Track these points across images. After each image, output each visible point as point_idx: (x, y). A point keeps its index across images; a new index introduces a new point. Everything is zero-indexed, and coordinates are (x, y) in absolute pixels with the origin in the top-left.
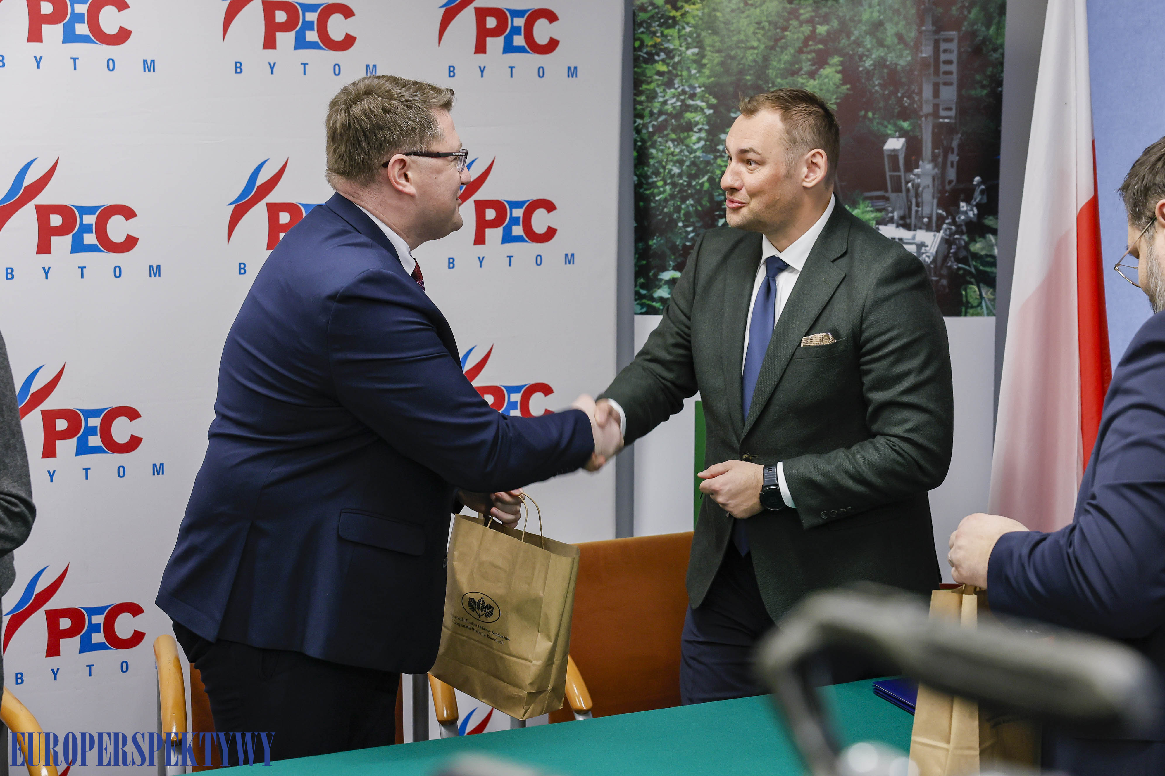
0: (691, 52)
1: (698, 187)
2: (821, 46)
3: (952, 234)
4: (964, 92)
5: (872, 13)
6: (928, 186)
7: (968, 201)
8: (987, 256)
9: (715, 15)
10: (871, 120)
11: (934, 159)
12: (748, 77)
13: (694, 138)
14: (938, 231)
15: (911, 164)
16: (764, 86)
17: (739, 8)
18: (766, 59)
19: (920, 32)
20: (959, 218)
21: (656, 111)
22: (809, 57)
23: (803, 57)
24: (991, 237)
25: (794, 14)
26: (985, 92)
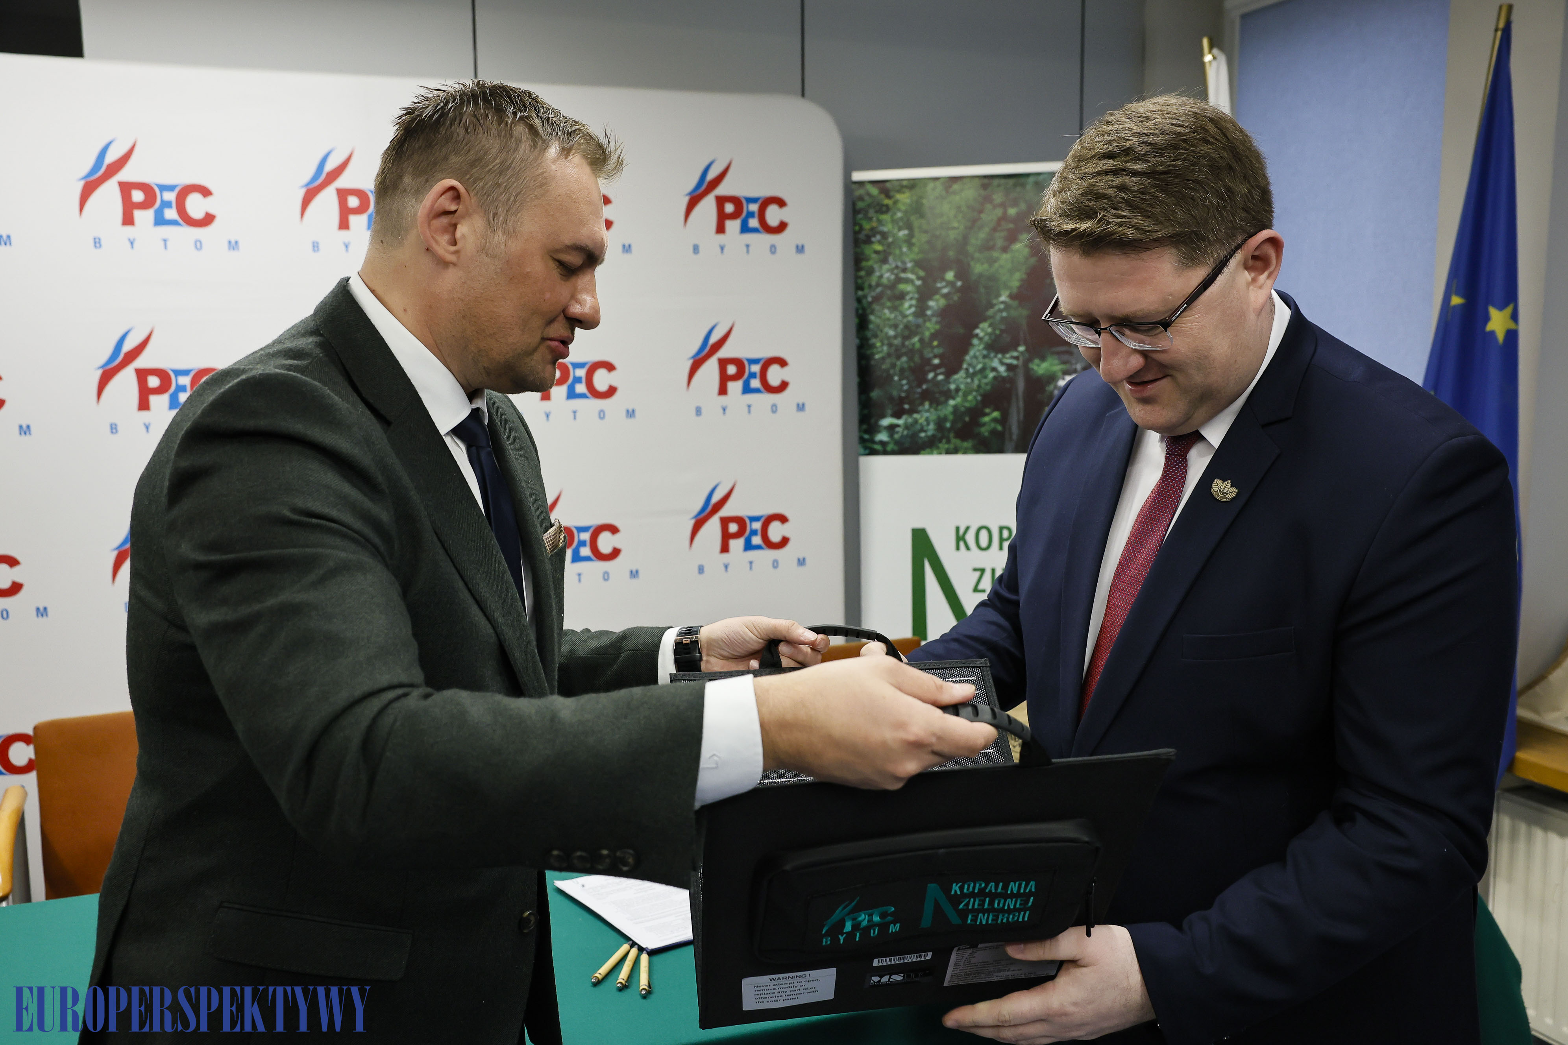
0: (903, 233)
1: (910, 347)
2: (1011, 226)
9: (922, 202)
12: (951, 253)
13: (906, 305)
17: (942, 196)
18: (965, 238)
21: (873, 283)
22: (1002, 234)
23: (997, 234)
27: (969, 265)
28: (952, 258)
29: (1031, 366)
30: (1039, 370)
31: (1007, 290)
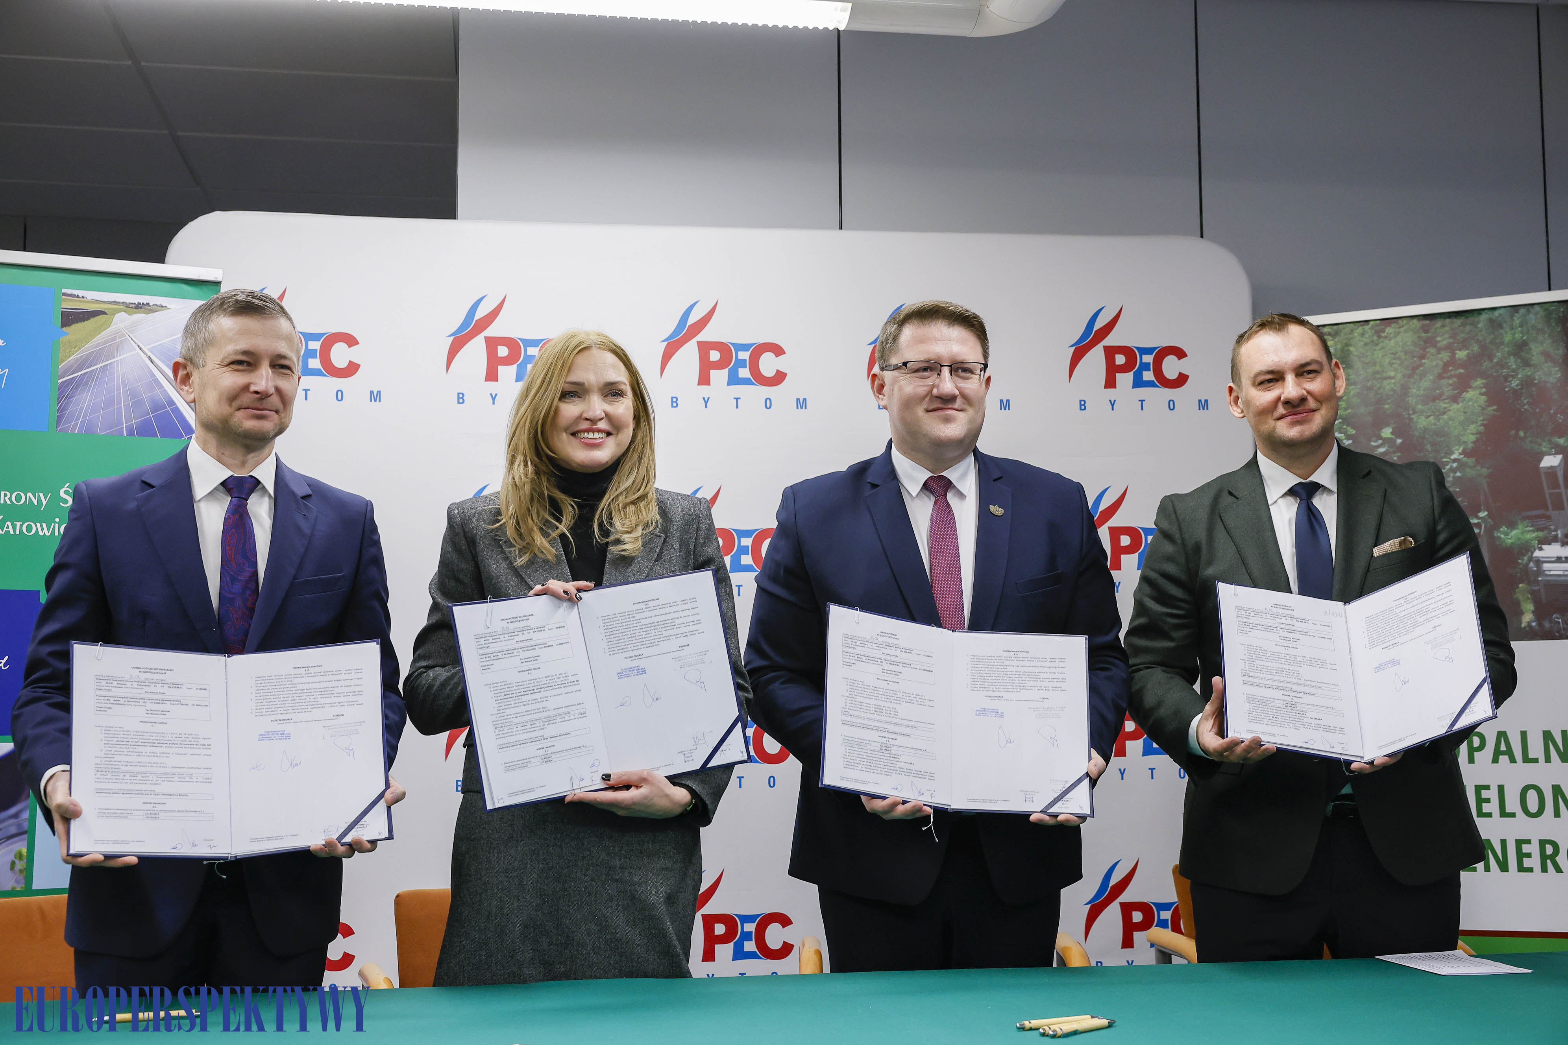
5: (1514, 334)
9: (1348, 350)
10: (1523, 439)
12: (1387, 406)
17: (1372, 341)
22: (1450, 382)
25: (1430, 342)
27: (1411, 419)
28: (1389, 412)
29: (1496, 534)
30: (1508, 539)
31: (1460, 446)
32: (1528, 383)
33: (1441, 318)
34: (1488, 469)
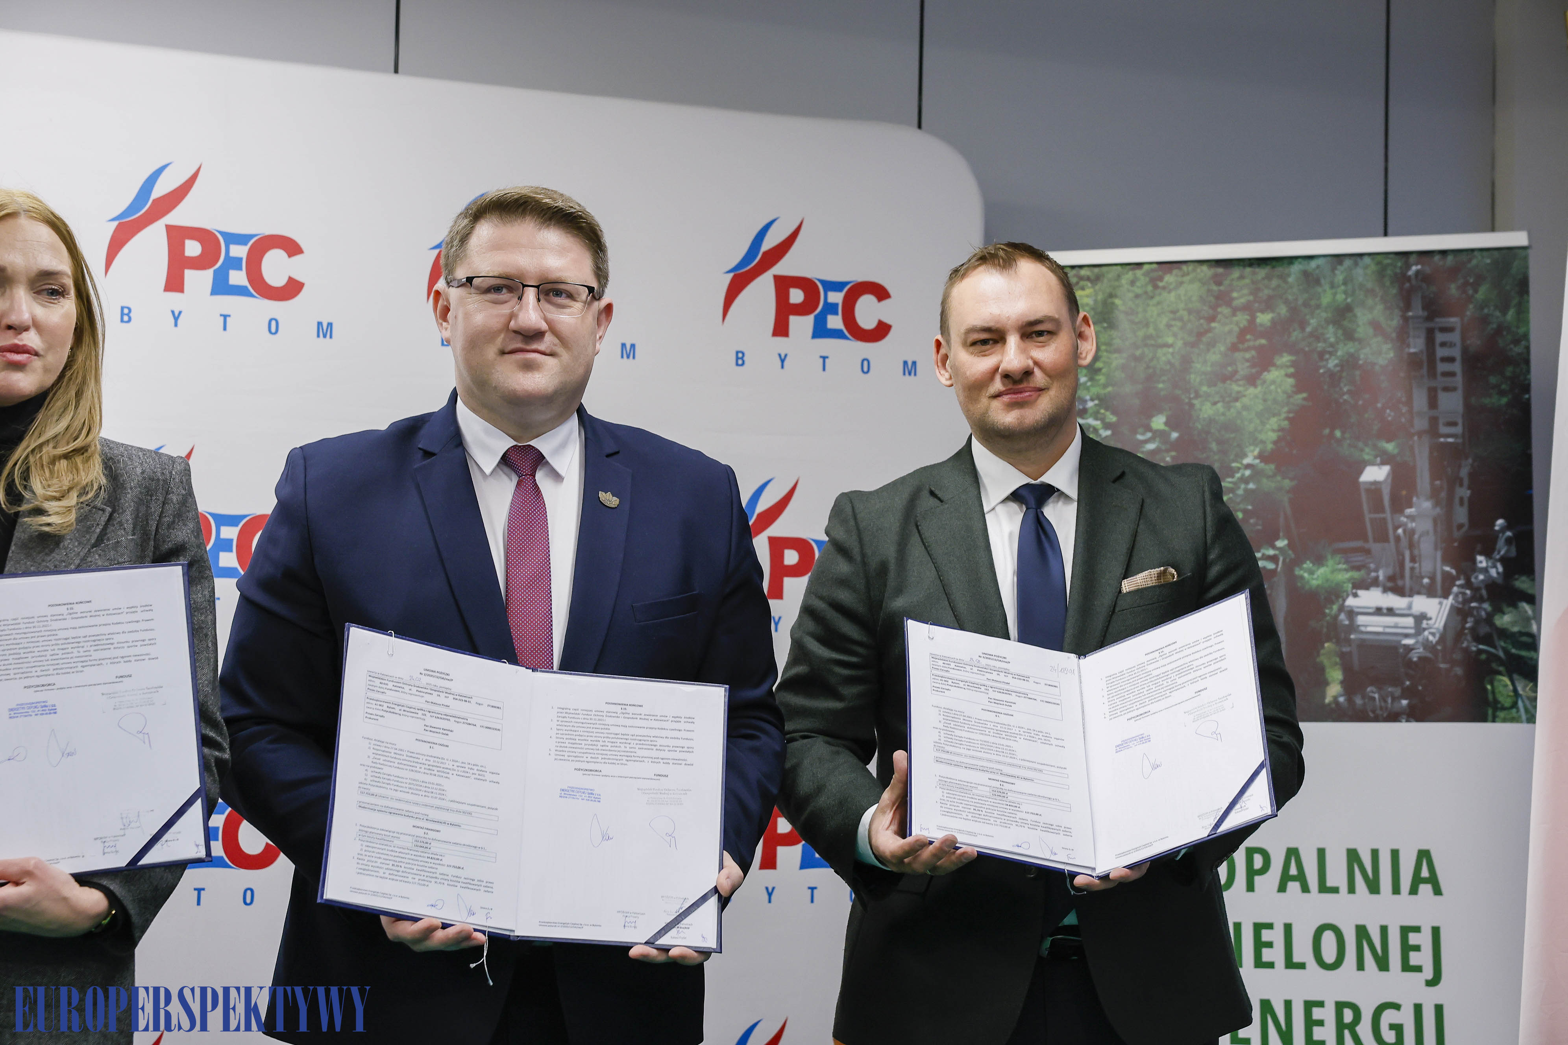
2: (1263, 341)
3: (1466, 601)
4: (1473, 400)
5: (1335, 294)
6: (1428, 533)
7: (1488, 553)
8: (1521, 634)
9: (1113, 303)
10: (1339, 441)
11: (1434, 495)
12: (1161, 386)
14: (1446, 597)
15: (1399, 503)
16: (1183, 397)
17: (1146, 293)
19: (1406, 319)
20: (1476, 578)
22: (1248, 355)
23: (1238, 355)
24: (1526, 607)
25: (1223, 298)
26: (1504, 400)
27: (1192, 406)
28: (1162, 393)
29: (1298, 572)
30: (1313, 579)
31: (1256, 446)
32: (1350, 363)
33: (1239, 265)
34: (1292, 479)
